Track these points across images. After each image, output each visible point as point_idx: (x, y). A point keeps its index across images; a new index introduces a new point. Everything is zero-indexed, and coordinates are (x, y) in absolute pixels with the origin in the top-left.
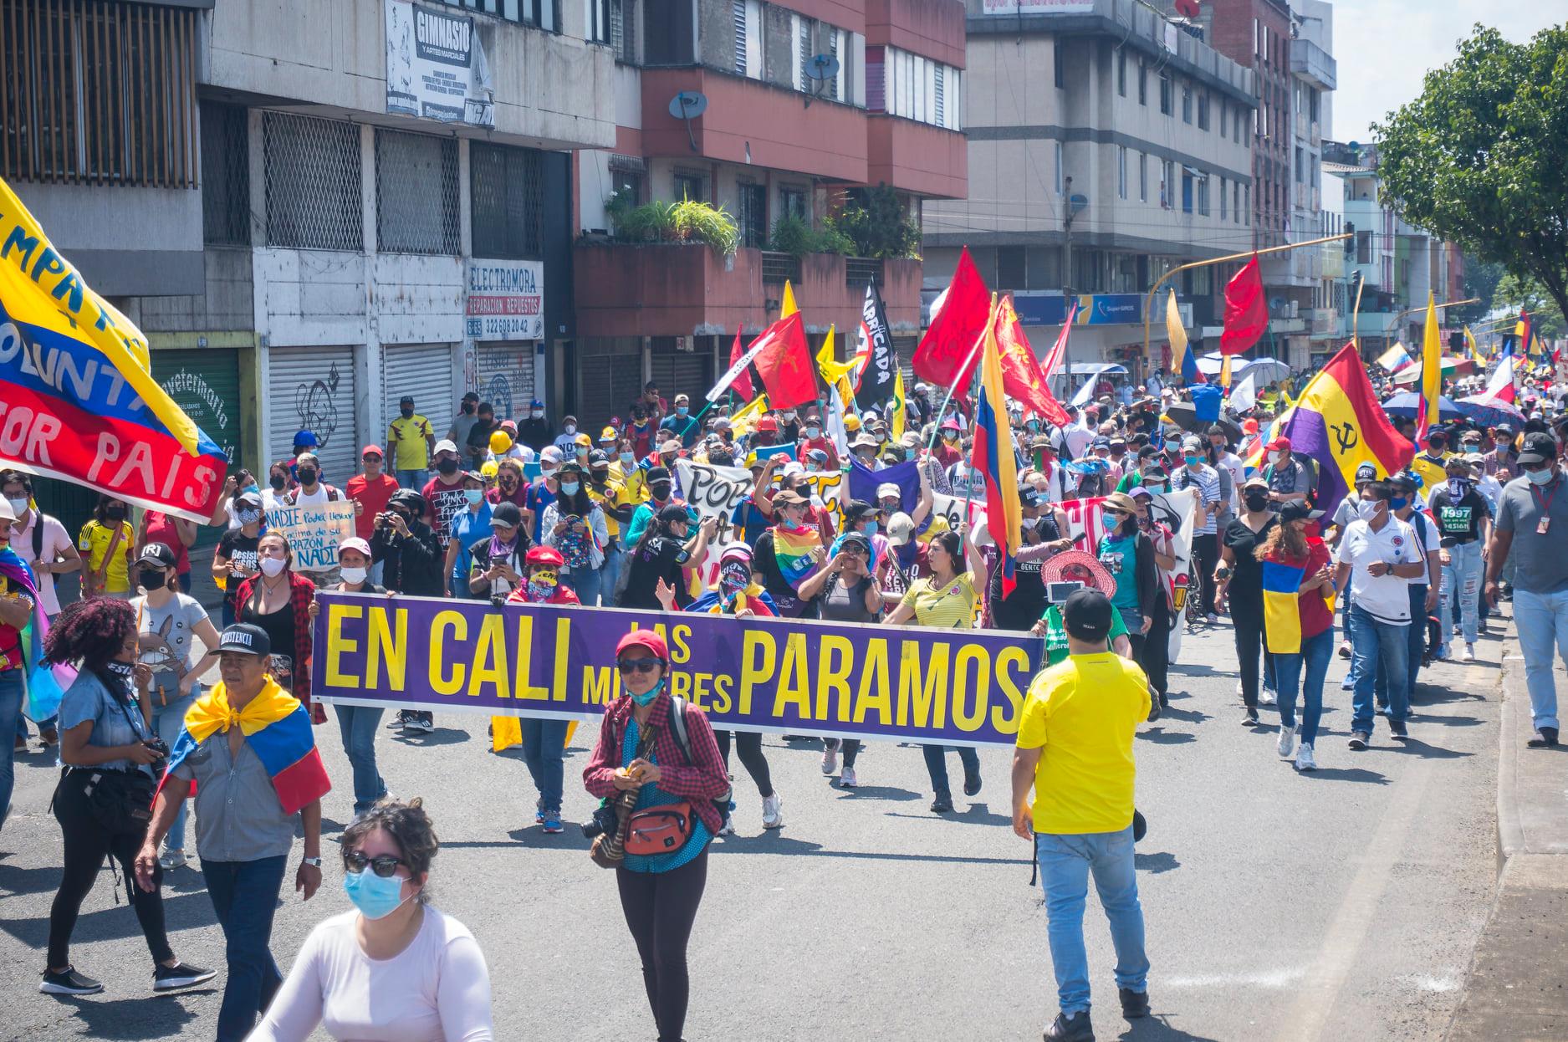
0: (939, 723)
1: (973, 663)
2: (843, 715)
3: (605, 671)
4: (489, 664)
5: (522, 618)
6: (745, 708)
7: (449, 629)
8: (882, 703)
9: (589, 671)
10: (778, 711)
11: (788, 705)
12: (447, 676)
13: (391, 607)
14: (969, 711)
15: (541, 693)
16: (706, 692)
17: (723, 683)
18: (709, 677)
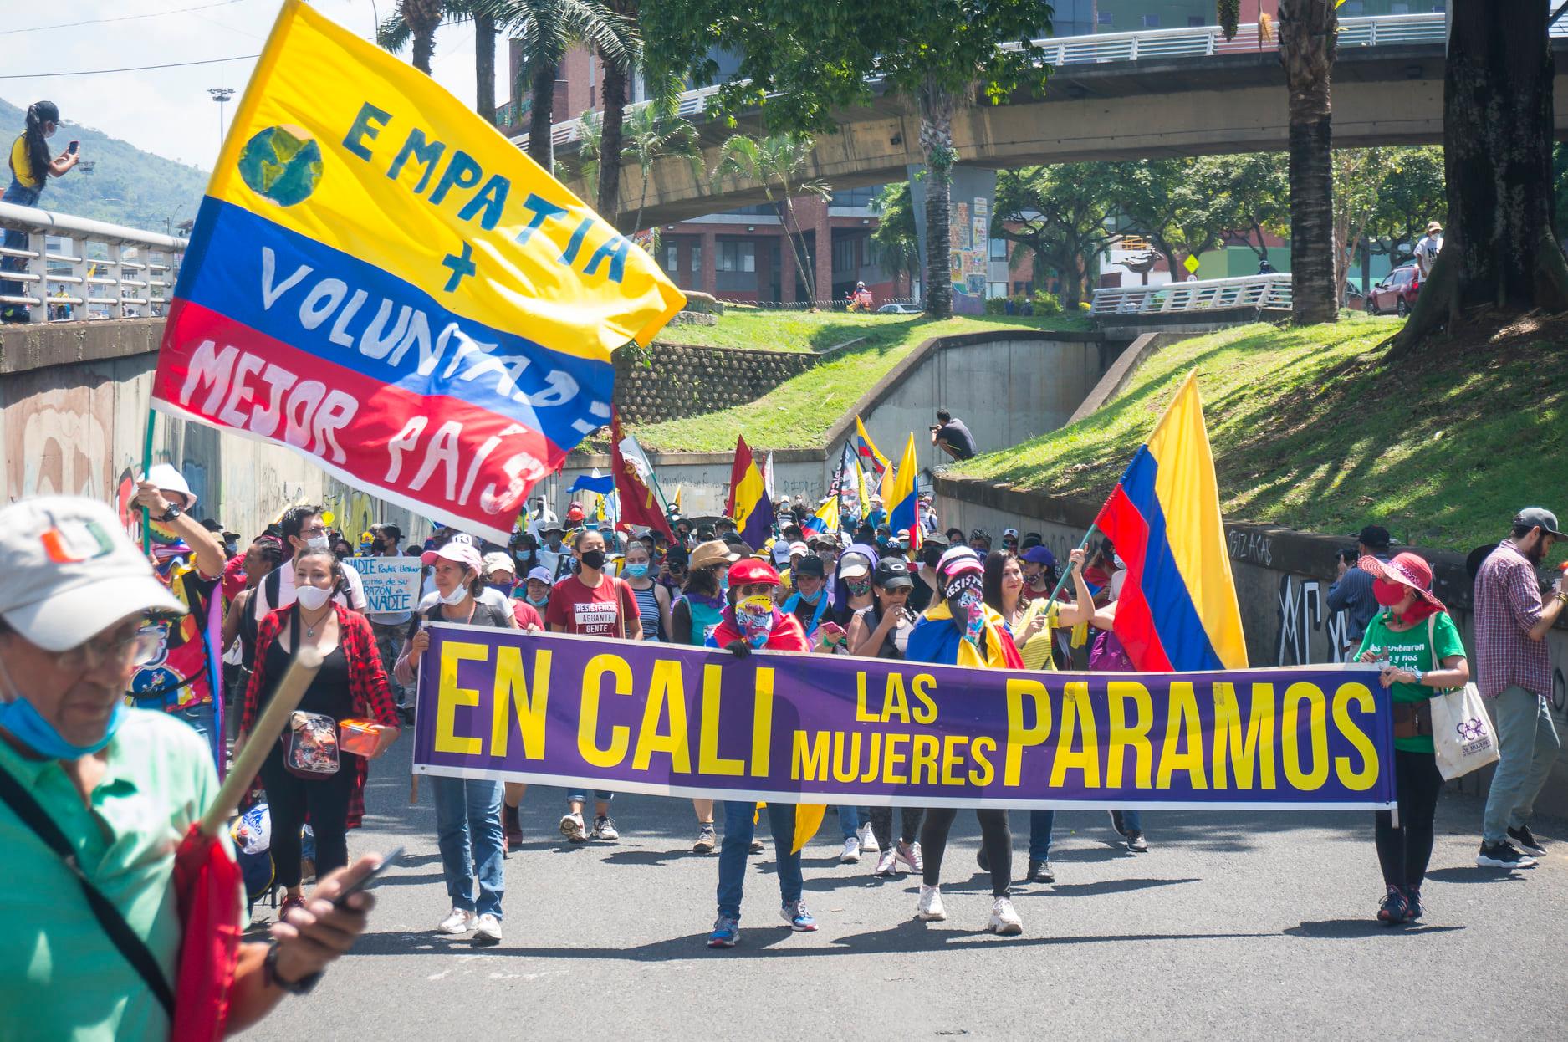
0: (1269, 782)
1: (1305, 705)
2: (1142, 781)
3: (823, 737)
4: (663, 728)
5: (708, 667)
6: (1012, 778)
7: (608, 679)
8: (1192, 761)
9: (800, 737)
10: (1057, 780)
11: (1070, 771)
12: (603, 742)
13: (528, 647)
14: (1306, 766)
15: (735, 767)
16: (960, 760)
17: (984, 748)
18: (964, 740)
